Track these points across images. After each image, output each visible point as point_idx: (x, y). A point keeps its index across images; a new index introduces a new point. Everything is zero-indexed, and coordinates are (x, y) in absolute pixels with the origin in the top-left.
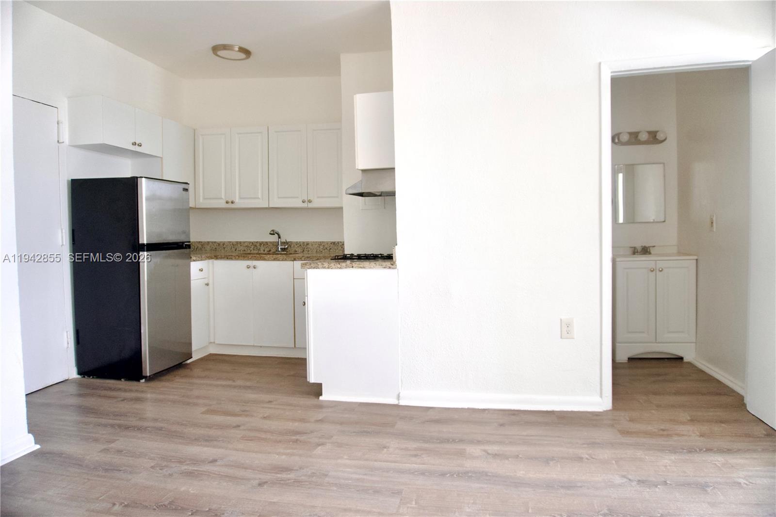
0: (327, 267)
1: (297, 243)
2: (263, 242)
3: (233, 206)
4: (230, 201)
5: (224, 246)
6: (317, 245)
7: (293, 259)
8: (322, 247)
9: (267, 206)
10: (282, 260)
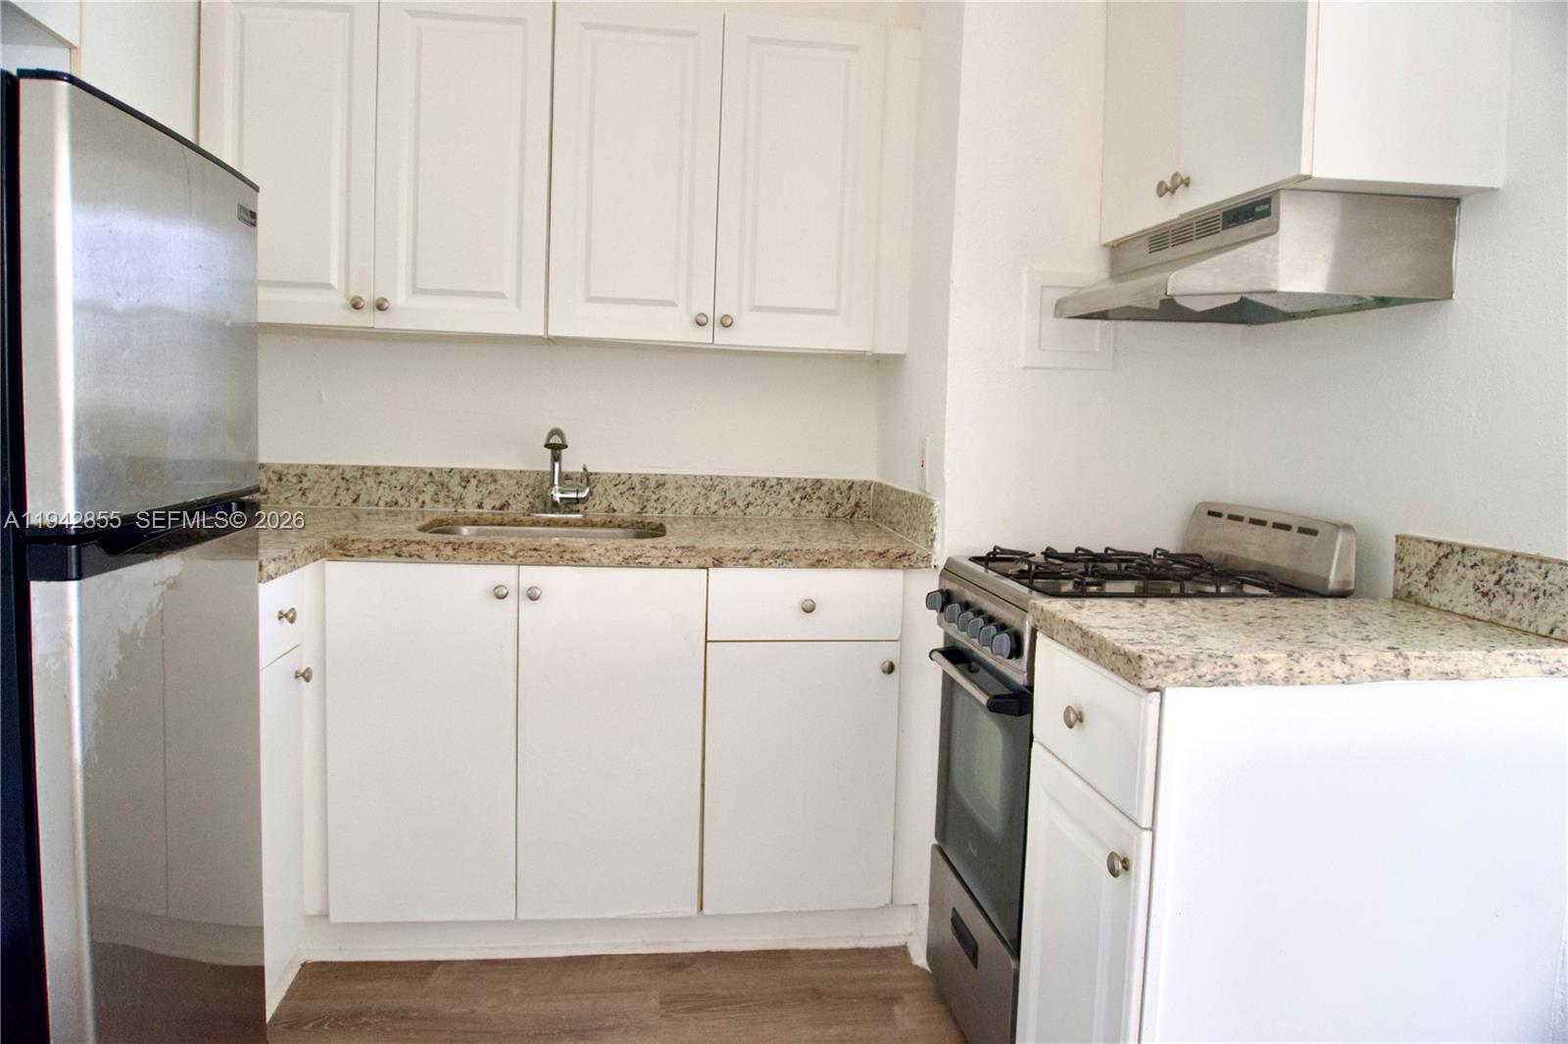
0: (1281, 674)
1: (617, 480)
2: (475, 473)
3: (381, 322)
4: (368, 298)
5: (305, 484)
6: (698, 489)
7: (710, 561)
8: (715, 497)
9: (541, 333)
10: (662, 565)
